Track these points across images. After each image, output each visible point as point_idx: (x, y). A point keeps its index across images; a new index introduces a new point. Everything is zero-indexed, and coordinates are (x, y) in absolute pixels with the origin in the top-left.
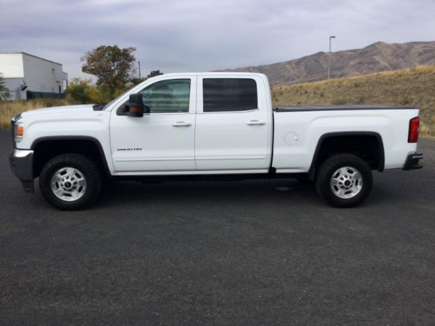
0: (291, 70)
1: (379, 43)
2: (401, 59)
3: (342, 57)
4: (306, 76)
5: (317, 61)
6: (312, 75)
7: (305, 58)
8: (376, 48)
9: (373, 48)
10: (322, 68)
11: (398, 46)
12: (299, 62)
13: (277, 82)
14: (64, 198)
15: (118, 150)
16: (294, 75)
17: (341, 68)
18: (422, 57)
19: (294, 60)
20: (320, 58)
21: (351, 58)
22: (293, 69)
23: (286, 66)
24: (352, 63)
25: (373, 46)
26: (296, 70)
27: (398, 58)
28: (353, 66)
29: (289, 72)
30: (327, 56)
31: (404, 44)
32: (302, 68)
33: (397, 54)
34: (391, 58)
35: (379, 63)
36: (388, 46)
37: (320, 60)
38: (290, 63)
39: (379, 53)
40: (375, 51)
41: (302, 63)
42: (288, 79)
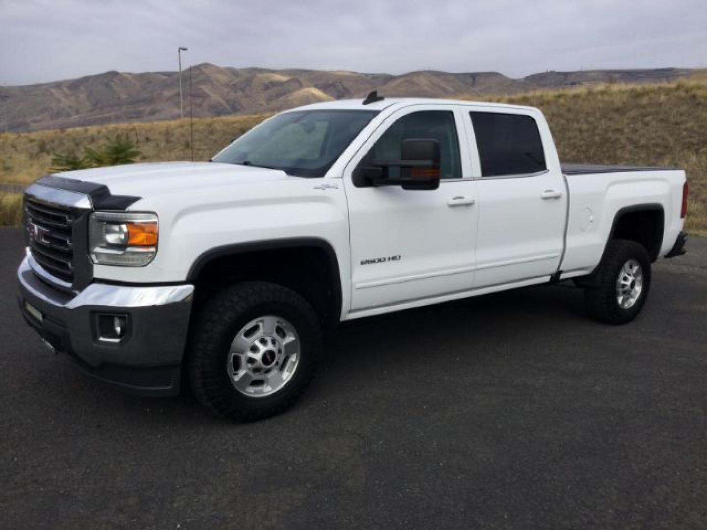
0: (63, 99)
1: (206, 65)
2: (240, 93)
3: (150, 82)
4: (92, 111)
5: (107, 85)
6: (101, 109)
7: (85, 80)
8: (202, 73)
9: (198, 72)
10: (119, 98)
11: (234, 72)
12: (75, 85)
13: (39, 118)
14: (251, 391)
15: (362, 263)
16: (70, 107)
17: (149, 101)
18: (270, 92)
19: (66, 81)
20: (112, 81)
21: (166, 86)
22: (67, 96)
23: (52, 90)
24: (167, 93)
25: (198, 68)
26: (72, 98)
27: (236, 92)
28: (169, 99)
29: (59, 101)
30: (126, 79)
31: (242, 70)
32: (82, 96)
33: (235, 85)
34: (226, 90)
35: (208, 96)
36: (220, 71)
37: (112, 84)
38: (58, 85)
39: (207, 80)
40: (202, 77)
41: (82, 88)
42: (58, 115)
